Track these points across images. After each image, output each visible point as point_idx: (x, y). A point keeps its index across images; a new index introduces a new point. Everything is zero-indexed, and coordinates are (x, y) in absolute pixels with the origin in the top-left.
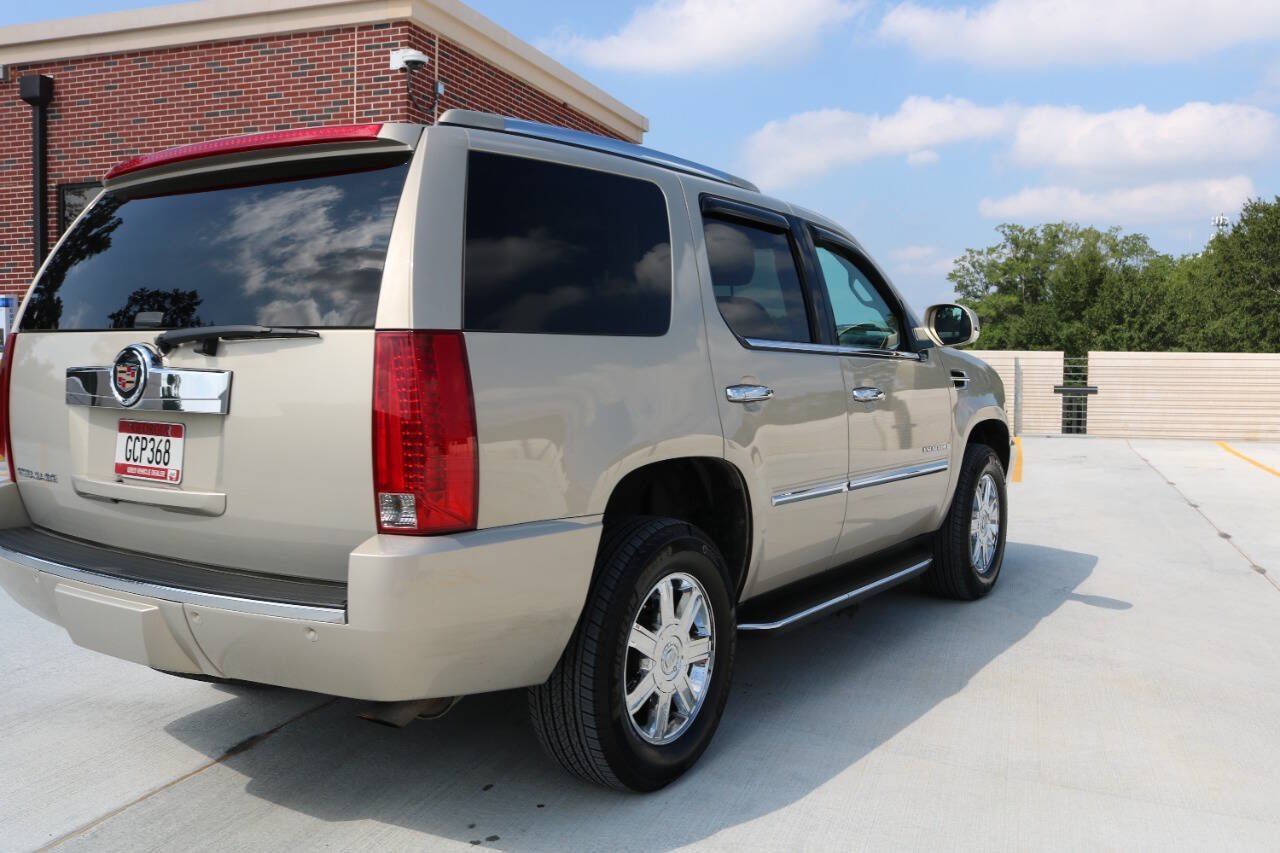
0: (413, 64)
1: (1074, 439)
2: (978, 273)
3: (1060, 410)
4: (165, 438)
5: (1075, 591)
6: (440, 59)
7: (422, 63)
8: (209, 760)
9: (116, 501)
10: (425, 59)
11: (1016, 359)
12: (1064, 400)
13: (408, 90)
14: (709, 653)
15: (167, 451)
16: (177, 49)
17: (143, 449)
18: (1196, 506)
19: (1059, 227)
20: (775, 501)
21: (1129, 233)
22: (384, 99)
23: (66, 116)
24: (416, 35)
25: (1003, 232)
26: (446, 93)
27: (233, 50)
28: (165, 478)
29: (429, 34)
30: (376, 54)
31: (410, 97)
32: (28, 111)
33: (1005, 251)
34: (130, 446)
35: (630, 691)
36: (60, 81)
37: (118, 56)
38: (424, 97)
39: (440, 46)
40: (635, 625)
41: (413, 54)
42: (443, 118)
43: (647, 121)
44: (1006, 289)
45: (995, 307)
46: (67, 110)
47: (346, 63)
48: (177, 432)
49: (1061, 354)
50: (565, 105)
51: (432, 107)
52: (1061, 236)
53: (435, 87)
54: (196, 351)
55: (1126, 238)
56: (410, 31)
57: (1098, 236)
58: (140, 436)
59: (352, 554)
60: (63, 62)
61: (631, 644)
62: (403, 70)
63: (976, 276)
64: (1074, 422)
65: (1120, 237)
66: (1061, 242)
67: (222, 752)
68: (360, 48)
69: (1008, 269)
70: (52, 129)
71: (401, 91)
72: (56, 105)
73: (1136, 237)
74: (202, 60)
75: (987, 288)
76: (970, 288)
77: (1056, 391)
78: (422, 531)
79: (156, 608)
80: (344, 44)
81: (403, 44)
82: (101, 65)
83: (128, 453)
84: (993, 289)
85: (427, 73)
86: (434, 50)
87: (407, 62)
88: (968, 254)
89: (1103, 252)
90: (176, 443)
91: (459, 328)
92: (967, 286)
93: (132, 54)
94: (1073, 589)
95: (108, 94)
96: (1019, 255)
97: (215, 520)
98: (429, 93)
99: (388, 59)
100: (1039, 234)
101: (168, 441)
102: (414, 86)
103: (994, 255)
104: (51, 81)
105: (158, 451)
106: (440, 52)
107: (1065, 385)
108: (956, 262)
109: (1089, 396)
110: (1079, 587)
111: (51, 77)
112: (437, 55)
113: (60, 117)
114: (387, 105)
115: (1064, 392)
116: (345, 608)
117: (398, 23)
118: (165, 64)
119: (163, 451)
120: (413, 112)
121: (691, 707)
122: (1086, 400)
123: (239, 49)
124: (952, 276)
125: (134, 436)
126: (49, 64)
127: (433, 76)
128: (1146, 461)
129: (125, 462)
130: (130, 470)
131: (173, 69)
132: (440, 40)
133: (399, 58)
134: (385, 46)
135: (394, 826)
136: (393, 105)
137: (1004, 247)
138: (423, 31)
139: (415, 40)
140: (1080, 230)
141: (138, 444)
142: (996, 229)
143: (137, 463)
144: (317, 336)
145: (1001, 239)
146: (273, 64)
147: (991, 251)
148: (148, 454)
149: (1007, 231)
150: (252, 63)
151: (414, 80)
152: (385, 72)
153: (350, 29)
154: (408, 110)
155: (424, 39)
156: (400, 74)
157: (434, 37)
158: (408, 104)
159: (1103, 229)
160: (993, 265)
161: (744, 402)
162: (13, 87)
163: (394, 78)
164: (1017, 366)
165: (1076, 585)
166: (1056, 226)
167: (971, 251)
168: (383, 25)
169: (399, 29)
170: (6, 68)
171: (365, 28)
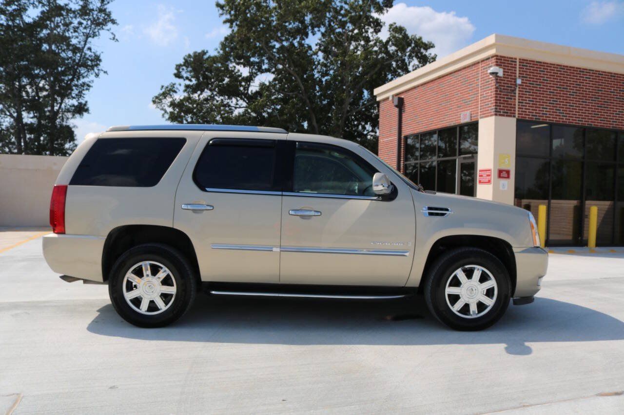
0: (493, 74)
6: (520, 68)
13: (496, 85)
20: (213, 247)
24: (502, 60)
26: (522, 82)
27: (446, 78)
30: (486, 71)
31: (497, 88)
36: (405, 98)
37: (418, 86)
38: (508, 87)
39: (520, 62)
40: (129, 273)
41: (492, 69)
47: (477, 77)
51: (515, 90)
53: (515, 82)
56: (496, 59)
60: (405, 92)
68: (481, 70)
72: (404, 107)
74: (438, 84)
80: (476, 69)
81: (493, 65)
82: (414, 90)
85: (511, 76)
86: (515, 65)
91: (68, 185)
95: (416, 101)
98: (511, 84)
104: (403, 99)
106: (520, 65)
111: (403, 97)
113: (405, 111)
117: (493, 57)
120: (500, 94)
121: (162, 307)
126: (403, 92)
127: (515, 76)
131: (431, 88)
132: (520, 59)
134: (489, 67)
136: (491, 92)
138: (508, 58)
139: (500, 63)
146: (456, 82)
150: (451, 82)
151: (501, 80)
152: (489, 79)
153: (478, 62)
155: (508, 61)
156: (493, 78)
157: (516, 59)
161: (191, 210)
162: (394, 102)
163: (491, 81)
168: (488, 59)
169: (493, 59)
170: (393, 96)
171: (483, 61)
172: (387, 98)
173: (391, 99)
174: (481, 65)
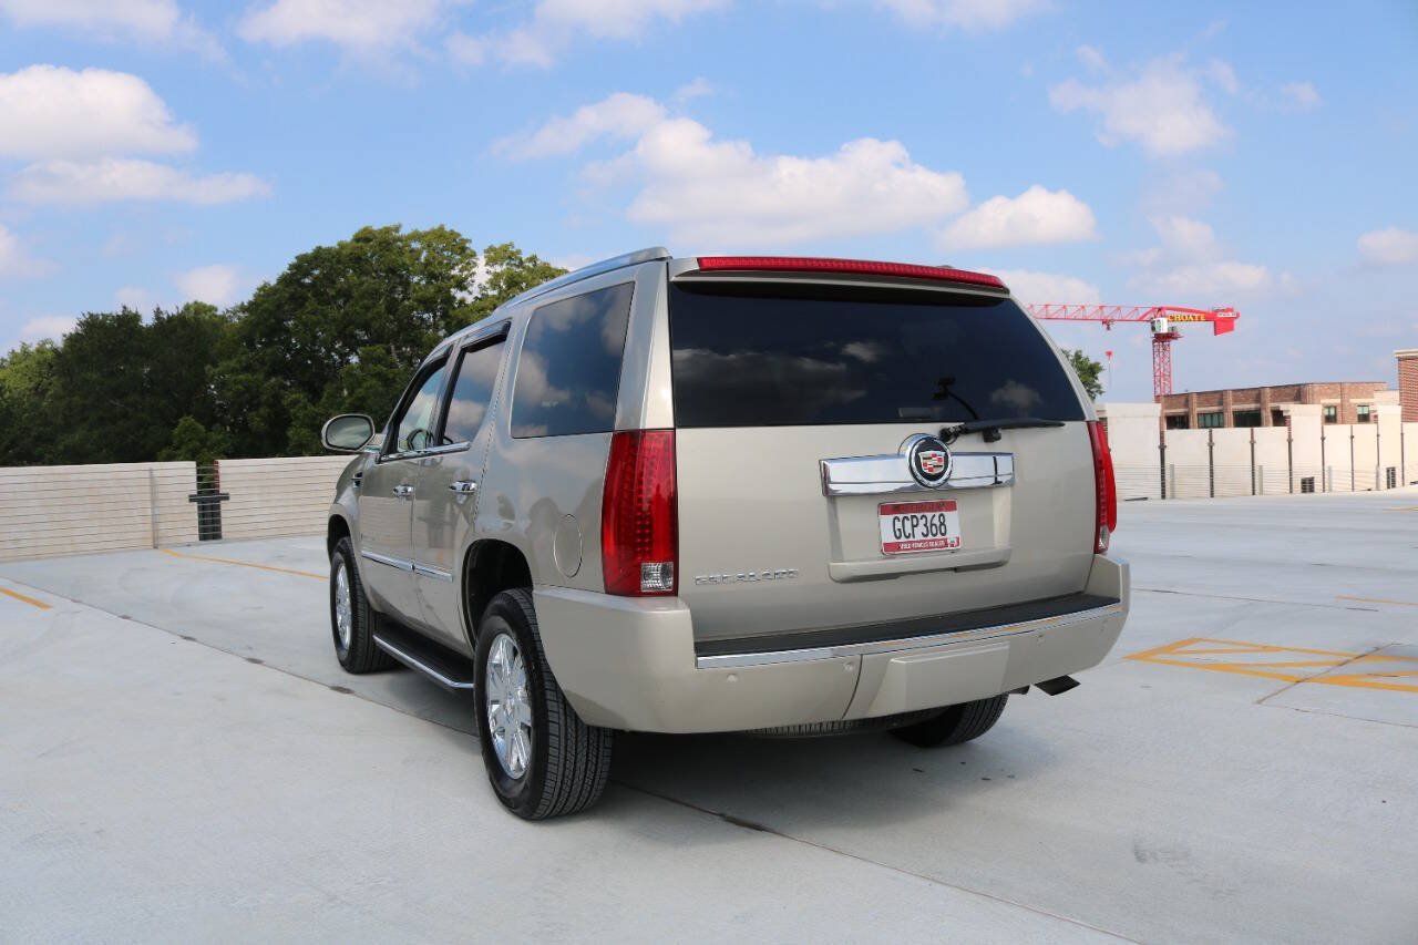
1: (211, 546)
4: (937, 514)
12: (199, 508)
15: (942, 524)
17: (913, 526)
28: (946, 545)
34: (899, 525)
48: (951, 506)
58: (909, 516)
83: (898, 533)
90: (952, 514)
97: (999, 570)
101: (942, 515)
105: (932, 525)
107: (199, 494)
109: (222, 503)
115: (199, 501)
119: (938, 524)
125: (901, 516)
129: (894, 540)
141: (907, 523)
143: (911, 539)
148: (921, 529)
164: (152, 478)
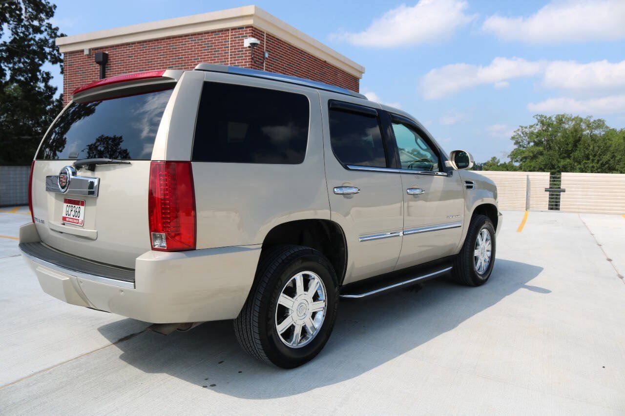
0: (253, 45)
1: (554, 213)
2: (525, 137)
3: (548, 199)
4: (78, 206)
5: (527, 284)
6: (266, 42)
7: (257, 44)
8: (110, 343)
9: (62, 233)
10: (258, 42)
11: (528, 176)
12: (550, 195)
13: (252, 55)
14: (324, 308)
15: (79, 212)
16: (157, 40)
17: (71, 211)
18: (600, 245)
19: (563, 116)
20: (360, 240)
21: (596, 119)
22: (241, 60)
23: (113, 69)
24: (255, 32)
25: (537, 118)
26: (269, 57)
27: (180, 40)
28: (78, 223)
29: (261, 31)
30: (238, 40)
31: (252, 59)
32: (98, 67)
33: (537, 127)
34: (67, 209)
35: (279, 323)
36: (110, 55)
38: (259, 59)
39: (266, 37)
40: (282, 294)
41: (253, 40)
42: (197, 67)
43: (364, 69)
44: (537, 144)
45: (532, 152)
46: (113, 67)
47: (226, 45)
48: (83, 203)
49: (549, 174)
50: (325, 62)
51: (263, 63)
52: (563, 120)
53: (264, 54)
54: (86, 169)
55: (595, 121)
56: (252, 30)
57: (581, 120)
58: (71, 205)
59: (137, 259)
60: (112, 47)
61: (279, 302)
62: (249, 47)
63: (524, 138)
64: (554, 205)
65: (592, 120)
66: (564, 123)
67: (117, 340)
68: (231, 38)
69: (539, 135)
70: (107, 74)
71: (249, 56)
72: (110, 65)
73: (599, 120)
74: (167, 44)
75: (529, 143)
76: (521, 144)
77: (546, 191)
78: (169, 250)
79: (68, 278)
80: (225, 36)
81: (249, 36)
82: (127, 47)
83: (67, 212)
84: (532, 144)
85: (261, 48)
86: (264, 38)
87: (251, 44)
88: (520, 128)
89: (583, 127)
90: (82, 208)
91: (189, 160)
92: (520, 142)
93: (139, 42)
94: (525, 283)
95: (129, 60)
96: (544, 129)
97: (93, 242)
98: (261, 57)
99: (243, 42)
100: (554, 119)
101: (80, 207)
102: (254, 54)
103: (532, 129)
104: (107, 55)
105: (76, 212)
106: (266, 39)
107: (550, 188)
108: (515, 132)
109: (562, 193)
110: (529, 282)
111: (107, 53)
112: (265, 40)
113: (110, 69)
114: (242, 62)
115: (550, 191)
116: (134, 282)
117: (247, 27)
118: (152, 46)
120: (254, 65)
121: (313, 332)
122: (560, 195)
123: (182, 39)
124: (513, 138)
125: (69, 205)
126: (107, 47)
127: (263, 49)
128: (584, 223)
129: (66, 216)
130: (67, 219)
131: (155, 48)
132: (266, 34)
133: (248, 42)
134: (242, 37)
135: (173, 377)
136: (245, 62)
137: (537, 125)
138: (259, 30)
139: (255, 34)
140: (573, 117)
141: (70, 208)
142: (534, 117)
143: (69, 217)
144: (130, 163)
145: (536, 121)
146: (195, 46)
147: (531, 127)
148: (73, 213)
149: (539, 118)
150: (187, 45)
151: (254, 51)
152: (242, 48)
153: (227, 30)
154: (251, 65)
155: (259, 33)
156: (248, 49)
157: (264, 33)
158: (252, 62)
159: (584, 117)
160: (532, 133)
161: (343, 194)
162: (93, 57)
163: (245, 51)
164: (528, 179)
165: (527, 281)
166: (562, 115)
167: (522, 127)
168: (241, 28)
169: (248, 29)
170: (90, 50)
171: (234, 29)
172: (82, 51)
173: (86, 52)
174: (232, 32)
